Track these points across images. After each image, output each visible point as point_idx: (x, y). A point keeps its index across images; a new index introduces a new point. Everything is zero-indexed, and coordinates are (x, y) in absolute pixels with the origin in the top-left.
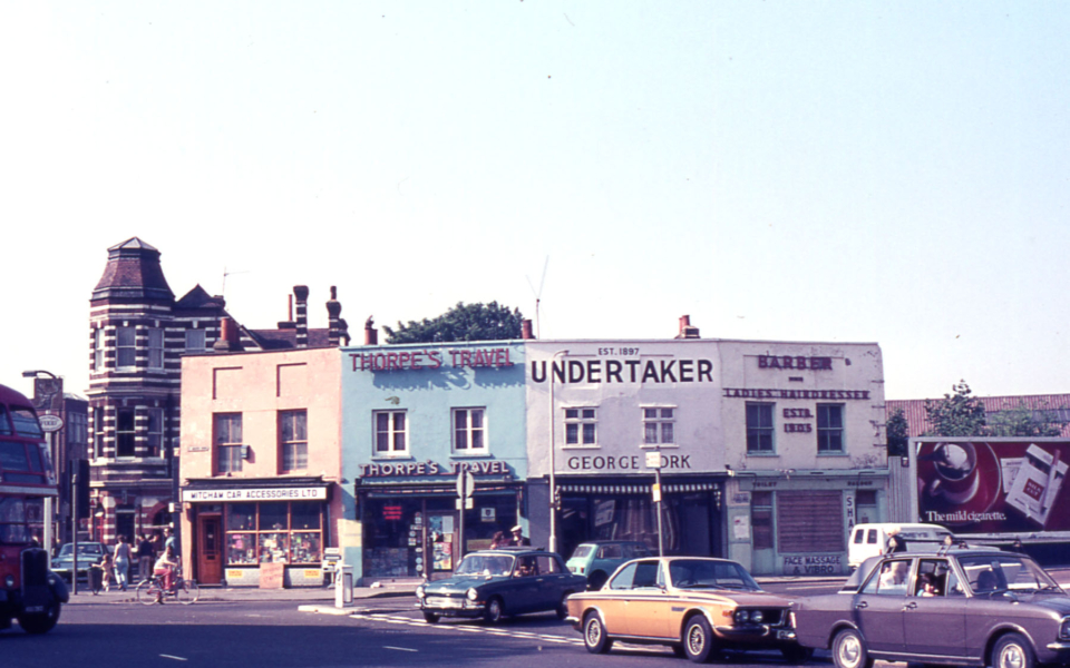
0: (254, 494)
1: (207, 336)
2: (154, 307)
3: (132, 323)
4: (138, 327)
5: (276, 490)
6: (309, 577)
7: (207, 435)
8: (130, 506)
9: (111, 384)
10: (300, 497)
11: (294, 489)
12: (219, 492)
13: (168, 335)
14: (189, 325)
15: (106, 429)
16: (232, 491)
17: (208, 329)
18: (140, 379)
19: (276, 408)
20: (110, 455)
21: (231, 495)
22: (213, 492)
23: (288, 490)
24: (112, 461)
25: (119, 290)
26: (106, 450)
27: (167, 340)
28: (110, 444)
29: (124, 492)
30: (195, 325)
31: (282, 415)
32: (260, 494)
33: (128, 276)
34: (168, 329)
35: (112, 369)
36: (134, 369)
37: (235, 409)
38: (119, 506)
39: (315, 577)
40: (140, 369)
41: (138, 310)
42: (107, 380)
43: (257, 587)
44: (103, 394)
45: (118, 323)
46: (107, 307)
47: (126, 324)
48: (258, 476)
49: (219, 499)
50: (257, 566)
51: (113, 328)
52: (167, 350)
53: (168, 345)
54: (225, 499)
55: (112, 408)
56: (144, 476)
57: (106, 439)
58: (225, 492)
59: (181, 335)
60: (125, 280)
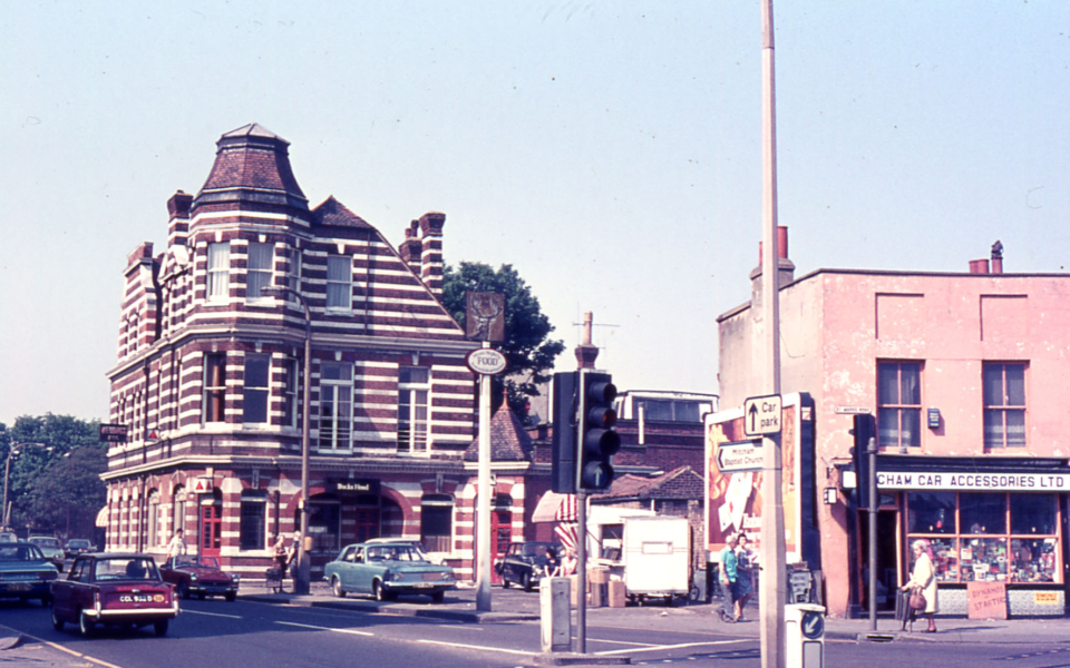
0: (962, 481)
1: (356, 266)
2: (296, 220)
3: (271, 239)
4: (280, 245)
5: (999, 475)
6: (1042, 603)
7: (867, 390)
8: (262, 493)
9: (240, 321)
10: (1037, 487)
11: (1027, 475)
12: (903, 475)
13: (306, 259)
14: (332, 249)
15: (230, 382)
16: (927, 475)
17: (357, 256)
18: (280, 317)
19: (982, 358)
20: (237, 419)
21: (926, 480)
22: (896, 475)
23: (1017, 476)
24: (239, 427)
25: (253, 192)
26: (228, 411)
27: (306, 266)
28: (236, 404)
29: (256, 472)
30: (341, 250)
31: (991, 368)
32: (972, 481)
33: (262, 175)
34: (306, 252)
35: (242, 300)
36: (270, 302)
37: (912, 355)
38: (246, 492)
39: (1050, 603)
40: (281, 302)
41: (280, 222)
42: (235, 314)
43: (966, 616)
44: (228, 334)
45: (253, 237)
46: (238, 213)
47: (262, 238)
48: (953, 454)
49: (904, 486)
50: (963, 587)
51: (245, 242)
52: (304, 279)
53: (306, 273)
54: (915, 485)
55: (242, 353)
56: (281, 451)
57: (229, 397)
58: (915, 476)
59: (323, 261)
60: (259, 180)
